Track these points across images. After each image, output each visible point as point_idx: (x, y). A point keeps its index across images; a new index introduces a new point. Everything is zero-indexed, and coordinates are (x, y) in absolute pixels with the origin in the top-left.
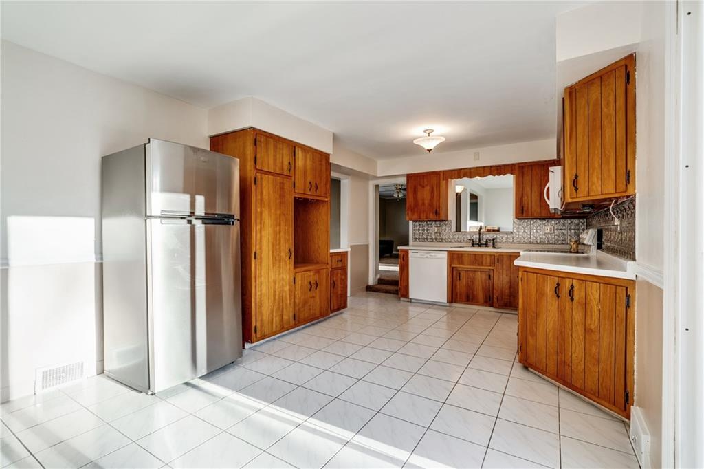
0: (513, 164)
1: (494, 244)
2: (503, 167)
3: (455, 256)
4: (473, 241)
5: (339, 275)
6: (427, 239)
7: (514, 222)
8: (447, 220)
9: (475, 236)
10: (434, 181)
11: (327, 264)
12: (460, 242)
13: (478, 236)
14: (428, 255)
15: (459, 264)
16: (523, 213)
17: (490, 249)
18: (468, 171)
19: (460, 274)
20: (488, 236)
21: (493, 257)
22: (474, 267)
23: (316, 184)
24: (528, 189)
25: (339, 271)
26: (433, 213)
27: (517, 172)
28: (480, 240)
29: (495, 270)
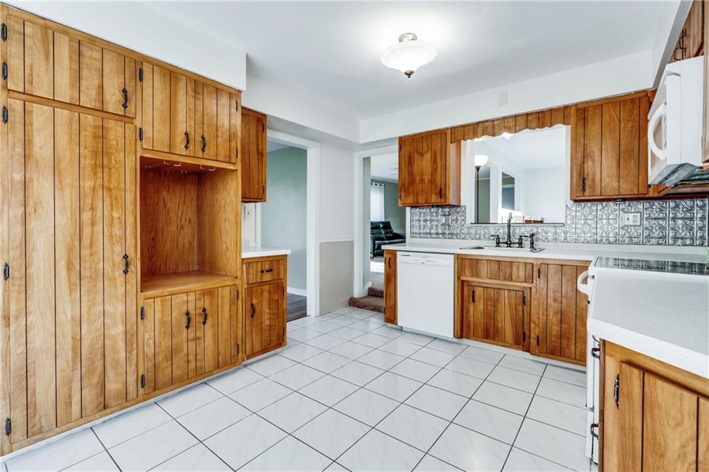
0: (566, 107)
1: (532, 243)
2: (548, 115)
3: (467, 263)
4: (498, 238)
5: (266, 295)
6: (430, 233)
7: (567, 206)
8: (458, 206)
9: (501, 231)
10: (437, 144)
11: (237, 278)
12: (479, 239)
13: (506, 230)
14: (424, 260)
15: (473, 276)
16: (584, 190)
17: (524, 253)
18: (491, 124)
19: (473, 292)
20: (523, 230)
21: (529, 267)
22: (498, 282)
23: (203, 138)
24: (594, 147)
25: (267, 287)
26: (436, 194)
27: (573, 120)
28: (509, 236)
29: (533, 290)
